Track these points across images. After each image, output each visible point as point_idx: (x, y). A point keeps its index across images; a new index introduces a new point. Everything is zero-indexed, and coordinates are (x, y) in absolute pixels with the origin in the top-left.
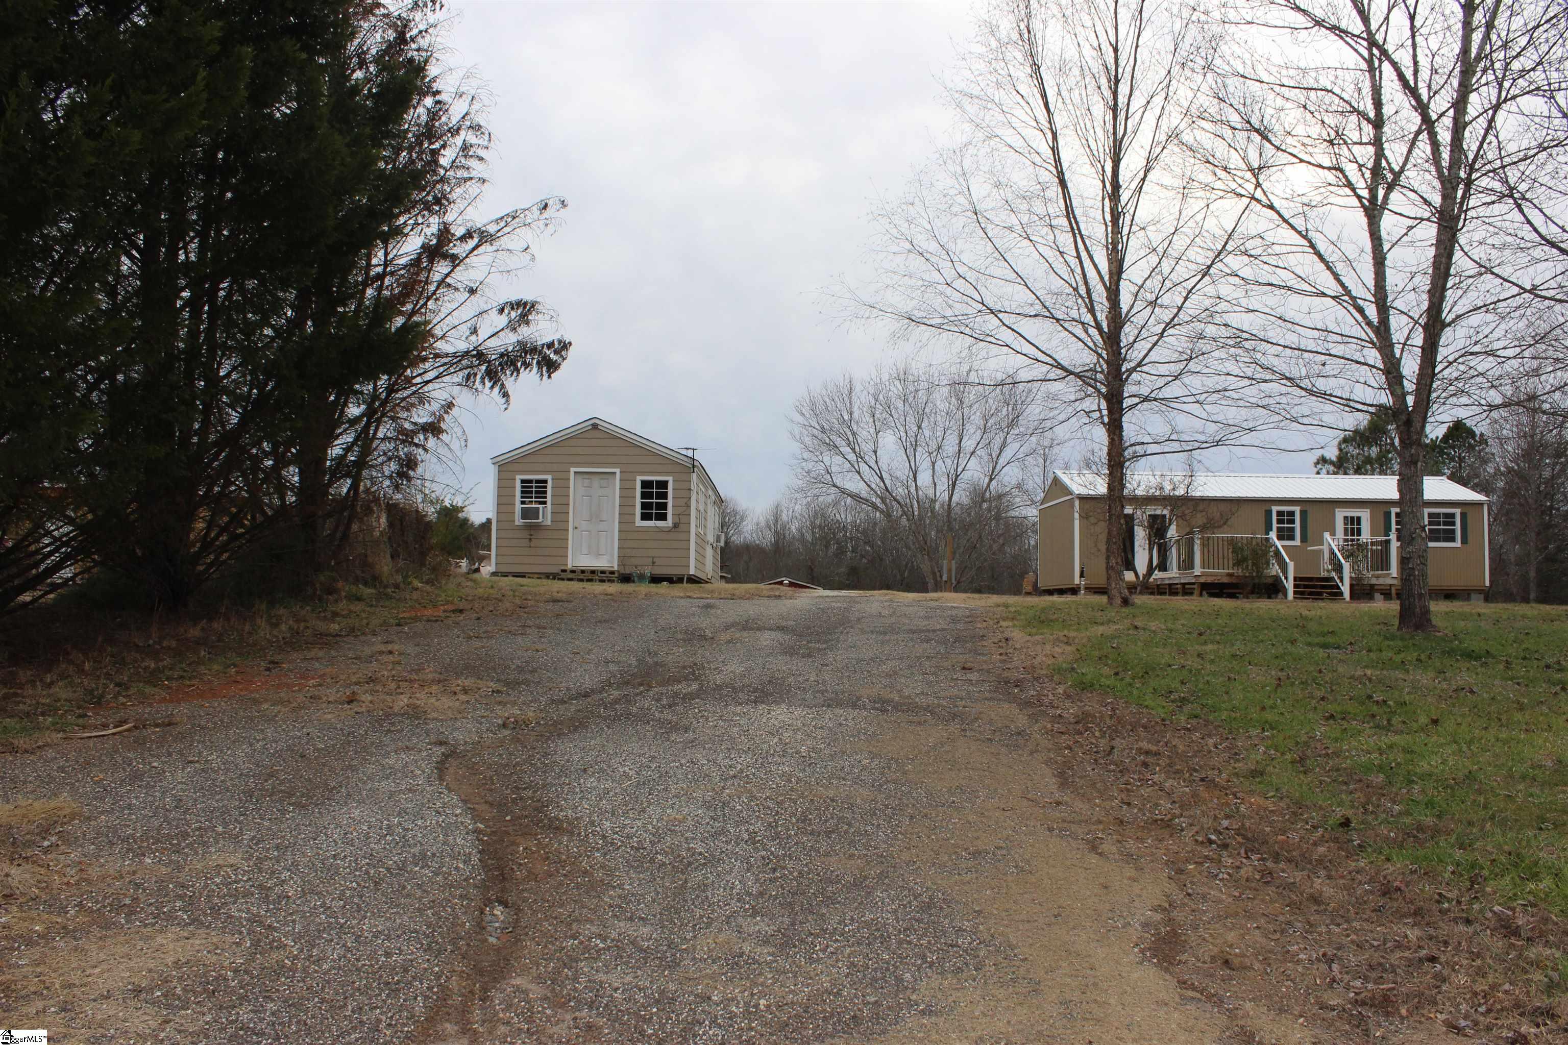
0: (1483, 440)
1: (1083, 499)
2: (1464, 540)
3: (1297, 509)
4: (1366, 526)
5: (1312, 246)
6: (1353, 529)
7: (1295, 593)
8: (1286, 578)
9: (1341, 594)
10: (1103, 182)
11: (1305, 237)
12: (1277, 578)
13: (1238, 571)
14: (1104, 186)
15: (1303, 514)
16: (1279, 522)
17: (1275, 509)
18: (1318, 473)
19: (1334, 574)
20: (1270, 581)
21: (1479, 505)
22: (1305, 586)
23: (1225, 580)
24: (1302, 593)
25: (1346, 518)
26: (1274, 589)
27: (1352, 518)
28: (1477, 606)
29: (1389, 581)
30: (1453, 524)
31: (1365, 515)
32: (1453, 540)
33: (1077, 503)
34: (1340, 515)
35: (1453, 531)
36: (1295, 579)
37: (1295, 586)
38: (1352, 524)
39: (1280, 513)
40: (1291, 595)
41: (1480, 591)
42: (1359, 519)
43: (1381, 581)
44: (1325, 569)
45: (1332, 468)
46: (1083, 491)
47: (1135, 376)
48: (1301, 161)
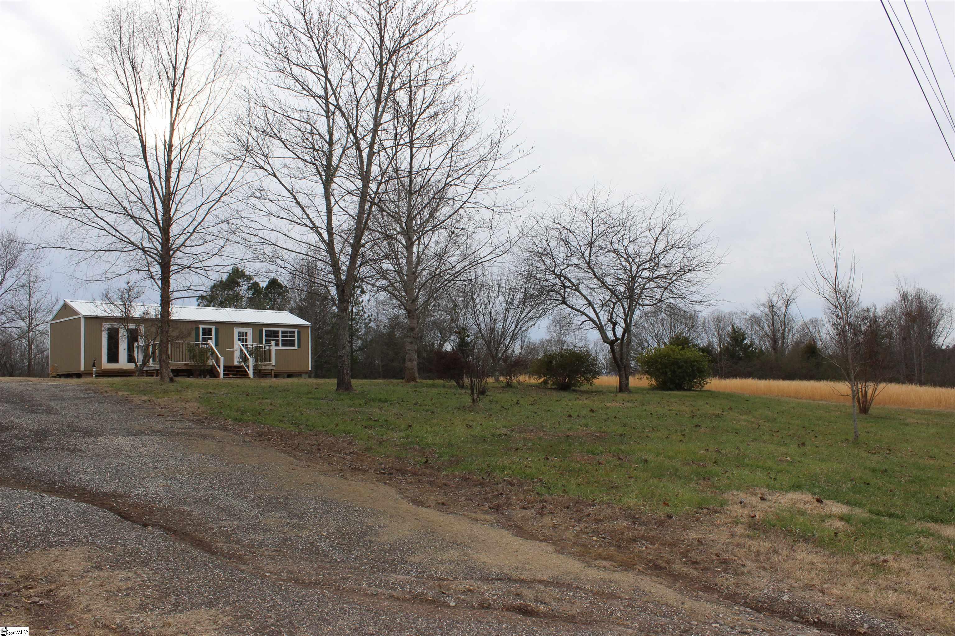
0: (286, 290)
1: (87, 318)
2: (299, 346)
3: (213, 327)
4: (250, 338)
5: (295, 198)
6: (243, 339)
7: (224, 374)
8: (219, 366)
9: (248, 375)
10: (165, 146)
11: (292, 194)
12: (213, 367)
13: (191, 363)
14: (165, 148)
15: (217, 330)
16: (203, 334)
17: (201, 327)
18: (199, 305)
19: (243, 364)
20: (210, 367)
21: (306, 327)
22: (229, 371)
23: (184, 368)
24: (228, 375)
25: (239, 333)
26: (213, 373)
27: (243, 333)
28: (305, 381)
29: (271, 368)
30: (294, 337)
31: (249, 331)
32: (294, 345)
33: (83, 321)
34: (236, 331)
35: (294, 341)
36: (225, 367)
37: (224, 371)
38: (243, 336)
39: (204, 329)
40: (222, 376)
41: (306, 373)
42: (246, 333)
43: (267, 368)
44: (236, 361)
45: (206, 303)
46: (88, 314)
47: (178, 254)
48: (299, 158)
